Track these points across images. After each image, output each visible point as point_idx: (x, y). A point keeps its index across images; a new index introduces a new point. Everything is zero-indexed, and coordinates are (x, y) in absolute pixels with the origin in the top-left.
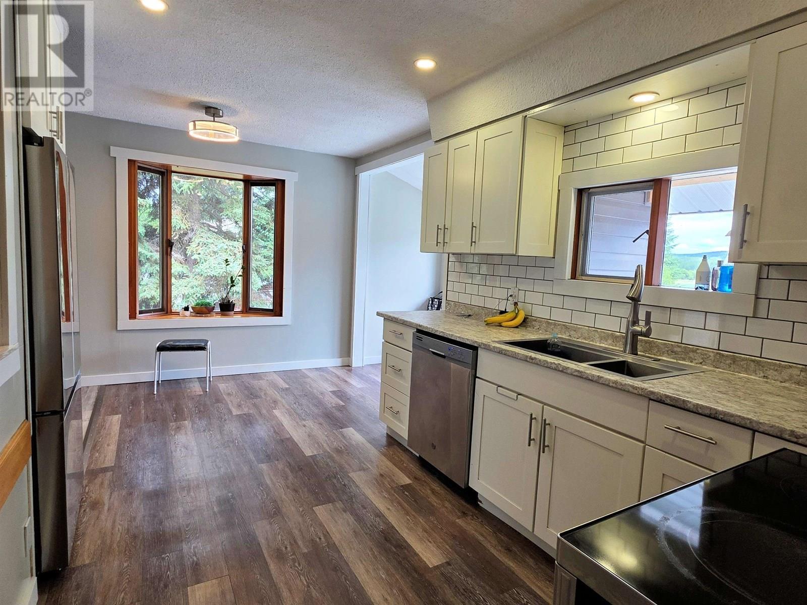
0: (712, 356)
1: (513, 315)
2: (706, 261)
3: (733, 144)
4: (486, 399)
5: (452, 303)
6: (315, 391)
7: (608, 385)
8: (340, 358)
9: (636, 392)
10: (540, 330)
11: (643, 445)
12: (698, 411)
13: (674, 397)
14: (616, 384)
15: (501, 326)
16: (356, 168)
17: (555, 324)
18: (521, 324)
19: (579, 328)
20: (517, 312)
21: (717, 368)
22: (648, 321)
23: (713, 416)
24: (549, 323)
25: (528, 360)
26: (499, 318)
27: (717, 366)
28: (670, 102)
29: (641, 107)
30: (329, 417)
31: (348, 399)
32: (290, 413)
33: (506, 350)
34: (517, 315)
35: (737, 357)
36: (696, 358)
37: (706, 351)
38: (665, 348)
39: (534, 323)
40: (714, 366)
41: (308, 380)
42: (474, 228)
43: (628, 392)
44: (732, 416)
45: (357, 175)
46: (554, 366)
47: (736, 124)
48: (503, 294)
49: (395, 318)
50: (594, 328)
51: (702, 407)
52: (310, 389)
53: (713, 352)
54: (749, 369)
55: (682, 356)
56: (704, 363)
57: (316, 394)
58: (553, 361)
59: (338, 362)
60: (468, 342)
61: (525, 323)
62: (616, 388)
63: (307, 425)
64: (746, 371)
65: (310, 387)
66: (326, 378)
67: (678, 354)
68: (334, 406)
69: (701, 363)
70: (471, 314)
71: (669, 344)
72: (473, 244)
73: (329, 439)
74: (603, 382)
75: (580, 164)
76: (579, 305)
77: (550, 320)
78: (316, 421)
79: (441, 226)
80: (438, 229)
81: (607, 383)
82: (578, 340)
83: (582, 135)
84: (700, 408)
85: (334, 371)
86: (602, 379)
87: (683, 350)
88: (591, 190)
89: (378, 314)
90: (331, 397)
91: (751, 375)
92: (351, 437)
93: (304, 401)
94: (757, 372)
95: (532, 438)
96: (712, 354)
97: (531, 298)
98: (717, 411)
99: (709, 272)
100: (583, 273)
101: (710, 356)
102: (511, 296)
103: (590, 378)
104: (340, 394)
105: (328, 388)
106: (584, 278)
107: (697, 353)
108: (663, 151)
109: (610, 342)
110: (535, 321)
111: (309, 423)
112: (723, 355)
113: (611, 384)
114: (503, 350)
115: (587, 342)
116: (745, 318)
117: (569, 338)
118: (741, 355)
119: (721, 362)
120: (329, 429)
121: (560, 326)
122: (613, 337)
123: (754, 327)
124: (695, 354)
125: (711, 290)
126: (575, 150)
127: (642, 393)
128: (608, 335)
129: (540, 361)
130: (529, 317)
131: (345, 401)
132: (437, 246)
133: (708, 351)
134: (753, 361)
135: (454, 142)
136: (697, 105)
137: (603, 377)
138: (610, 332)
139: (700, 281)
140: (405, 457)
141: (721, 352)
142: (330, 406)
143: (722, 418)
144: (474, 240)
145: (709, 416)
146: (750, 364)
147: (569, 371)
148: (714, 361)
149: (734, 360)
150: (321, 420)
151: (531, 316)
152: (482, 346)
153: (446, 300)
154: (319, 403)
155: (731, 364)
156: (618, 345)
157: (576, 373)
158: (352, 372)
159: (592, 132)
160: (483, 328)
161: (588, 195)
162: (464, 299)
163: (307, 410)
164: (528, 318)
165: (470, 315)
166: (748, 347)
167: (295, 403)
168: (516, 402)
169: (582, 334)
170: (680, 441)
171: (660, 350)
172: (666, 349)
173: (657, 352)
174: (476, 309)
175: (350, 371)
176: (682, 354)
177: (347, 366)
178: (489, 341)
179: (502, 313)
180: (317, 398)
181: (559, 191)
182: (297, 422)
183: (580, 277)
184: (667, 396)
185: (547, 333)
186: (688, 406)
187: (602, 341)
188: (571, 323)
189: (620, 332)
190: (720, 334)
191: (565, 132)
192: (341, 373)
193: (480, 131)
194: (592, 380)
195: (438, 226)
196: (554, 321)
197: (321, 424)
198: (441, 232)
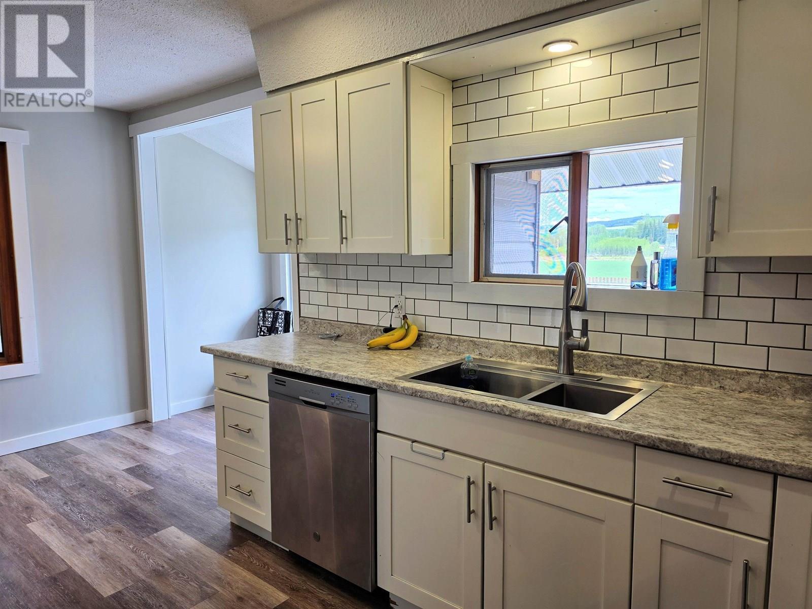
0: (660, 367)
1: (402, 332)
2: (641, 253)
3: (667, 112)
4: (394, 460)
5: (310, 321)
6: (97, 475)
7: (578, 431)
8: (132, 411)
9: (618, 437)
10: (440, 349)
11: (631, 504)
12: (705, 456)
13: (672, 441)
14: (589, 428)
15: (389, 349)
16: (129, 126)
17: (459, 341)
18: (415, 343)
19: (492, 344)
20: (406, 328)
21: (667, 381)
22: (585, 332)
23: (725, 461)
24: (451, 340)
25: (457, 402)
26: (384, 339)
27: (666, 379)
28: (587, 55)
29: (551, 60)
30: (131, 516)
31: (157, 477)
32: (62, 522)
33: (421, 392)
34: (407, 331)
35: (689, 367)
36: (640, 371)
37: (651, 361)
38: (603, 361)
39: (430, 340)
40: (663, 379)
41: (81, 457)
42: (344, 219)
43: (608, 437)
44: (750, 459)
45: (132, 138)
46: (496, 409)
47: (668, 87)
48: (384, 304)
49: (235, 355)
50: (510, 342)
51: (710, 451)
52: (88, 473)
53: (661, 363)
54: (703, 380)
55: (625, 370)
56: (650, 377)
57: (100, 480)
58: (494, 403)
59: (128, 418)
60: (361, 383)
61: (419, 342)
62: (590, 433)
63: (94, 539)
64: (700, 382)
65: (88, 469)
66: (113, 449)
67: (619, 368)
68: (135, 493)
69: (647, 377)
70: (340, 333)
71: (608, 357)
72: (344, 240)
73: (140, 556)
74: (571, 427)
75: (476, 131)
76: (489, 313)
77: (451, 335)
78: (109, 527)
79: (291, 216)
80: (286, 219)
81: (576, 428)
82: (492, 359)
83: (476, 93)
84: (708, 452)
85: (123, 433)
86: (569, 424)
87: (625, 363)
88: (491, 167)
89: (204, 350)
90: (128, 481)
91: (706, 386)
92: (176, 544)
93: (81, 497)
94: (712, 383)
95: (471, 509)
96: (659, 366)
97: (424, 308)
98: (730, 455)
99: (646, 267)
100: (488, 273)
101: (657, 368)
102: (396, 306)
103: (552, 423)
104: (139, 471)
105: (118, 465)
106: (490, 279)
107: (642, 365)
108: (582, 117)
109: (533, 358)
110: (432, 337)
111: (98, 534)
112: (672, 366)
113: (582, 429)
114: (416, 391)
115: (503, 361)
116: (693, 320)
117: (480, 357)
118: (693, 364)
119: (670, 374)
120: (135, 537)
121: (466, 343)
122: (537, 353)
123: (704, 330)
124: (640, 367)
125: (649, 288)
126: (469, 113)
127: (628, 438)
128: (530, 351)
129: (475, 403)
130: (424, 333)
131: (153, 482)
132: (287, 244)
133: (654, 362)
134: (707, 370)
135: (299, 94)
136: (623, 61)
137: (570, 420)
138: (532, 346)
139: (637, 277)
140: (268, 558)
141: (670, 362)
142: (130, 496)
143: (737, 463)
144: (344, 236)
145: (720, 462)
146: (704, 373)
147: (520, 415)
148: (662, 374)
149: (686, 370)
150: (119, 525)
151: (425, 331)
152: (385, 388)
153: (300, 317)
154: (108, 495)
155: (682, 375)
156: (544, 361)
157: (530, 418)
158: (154, 430)
159: (490, 90)
160: (367, 355)
161: (487, 173)
162: (328, 314)
163: (90, 512)
164: (422, 335)
165: (338, 336)
166: (699, 354)
167: (66, 503)
168: (442, 462)
169: (496, 351)
170: (681, 496)
171: (597, 364)
172: (604, 363)
173: (593, 368)
174: (347, 326)
175: (150, 429)
176: (623, 368)
177: (144, 423)
178: (391, 378)
179: (387, 330)
180: (102, 486)
181: (452, 167)
182: (76, 538)
183: (485, 279)
184: (662, 440)
185: (451, 352)
186: (691, 451)
187: (523, 359)
188: (480, 338)
189: (544, 346)
190: (666, 340)
191: (453, 88)
192: (136, 435)
193: (341, 80)
194: (555, 426)
195: (286, 215)
196: (457, 337)
197: (119, 532)
198: (292, 226)
